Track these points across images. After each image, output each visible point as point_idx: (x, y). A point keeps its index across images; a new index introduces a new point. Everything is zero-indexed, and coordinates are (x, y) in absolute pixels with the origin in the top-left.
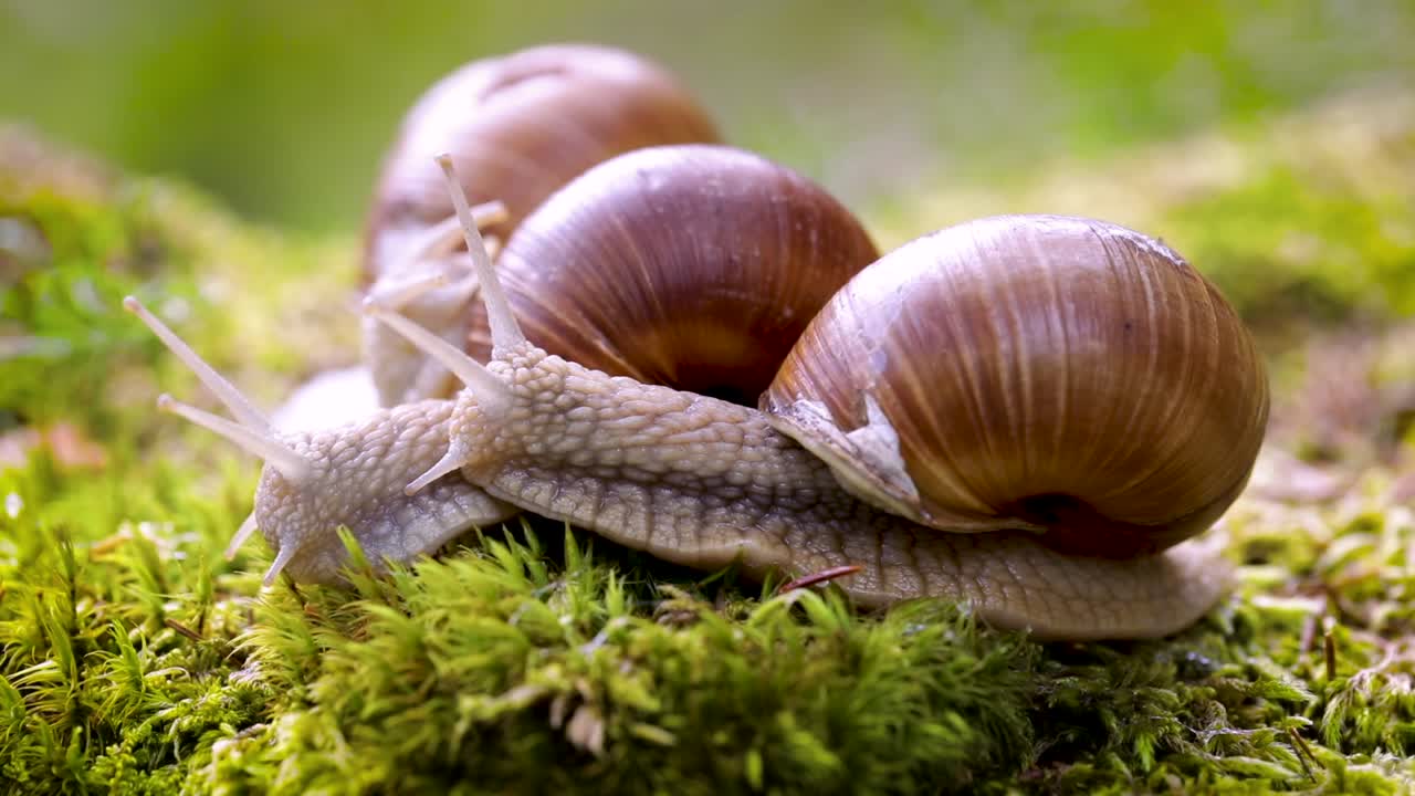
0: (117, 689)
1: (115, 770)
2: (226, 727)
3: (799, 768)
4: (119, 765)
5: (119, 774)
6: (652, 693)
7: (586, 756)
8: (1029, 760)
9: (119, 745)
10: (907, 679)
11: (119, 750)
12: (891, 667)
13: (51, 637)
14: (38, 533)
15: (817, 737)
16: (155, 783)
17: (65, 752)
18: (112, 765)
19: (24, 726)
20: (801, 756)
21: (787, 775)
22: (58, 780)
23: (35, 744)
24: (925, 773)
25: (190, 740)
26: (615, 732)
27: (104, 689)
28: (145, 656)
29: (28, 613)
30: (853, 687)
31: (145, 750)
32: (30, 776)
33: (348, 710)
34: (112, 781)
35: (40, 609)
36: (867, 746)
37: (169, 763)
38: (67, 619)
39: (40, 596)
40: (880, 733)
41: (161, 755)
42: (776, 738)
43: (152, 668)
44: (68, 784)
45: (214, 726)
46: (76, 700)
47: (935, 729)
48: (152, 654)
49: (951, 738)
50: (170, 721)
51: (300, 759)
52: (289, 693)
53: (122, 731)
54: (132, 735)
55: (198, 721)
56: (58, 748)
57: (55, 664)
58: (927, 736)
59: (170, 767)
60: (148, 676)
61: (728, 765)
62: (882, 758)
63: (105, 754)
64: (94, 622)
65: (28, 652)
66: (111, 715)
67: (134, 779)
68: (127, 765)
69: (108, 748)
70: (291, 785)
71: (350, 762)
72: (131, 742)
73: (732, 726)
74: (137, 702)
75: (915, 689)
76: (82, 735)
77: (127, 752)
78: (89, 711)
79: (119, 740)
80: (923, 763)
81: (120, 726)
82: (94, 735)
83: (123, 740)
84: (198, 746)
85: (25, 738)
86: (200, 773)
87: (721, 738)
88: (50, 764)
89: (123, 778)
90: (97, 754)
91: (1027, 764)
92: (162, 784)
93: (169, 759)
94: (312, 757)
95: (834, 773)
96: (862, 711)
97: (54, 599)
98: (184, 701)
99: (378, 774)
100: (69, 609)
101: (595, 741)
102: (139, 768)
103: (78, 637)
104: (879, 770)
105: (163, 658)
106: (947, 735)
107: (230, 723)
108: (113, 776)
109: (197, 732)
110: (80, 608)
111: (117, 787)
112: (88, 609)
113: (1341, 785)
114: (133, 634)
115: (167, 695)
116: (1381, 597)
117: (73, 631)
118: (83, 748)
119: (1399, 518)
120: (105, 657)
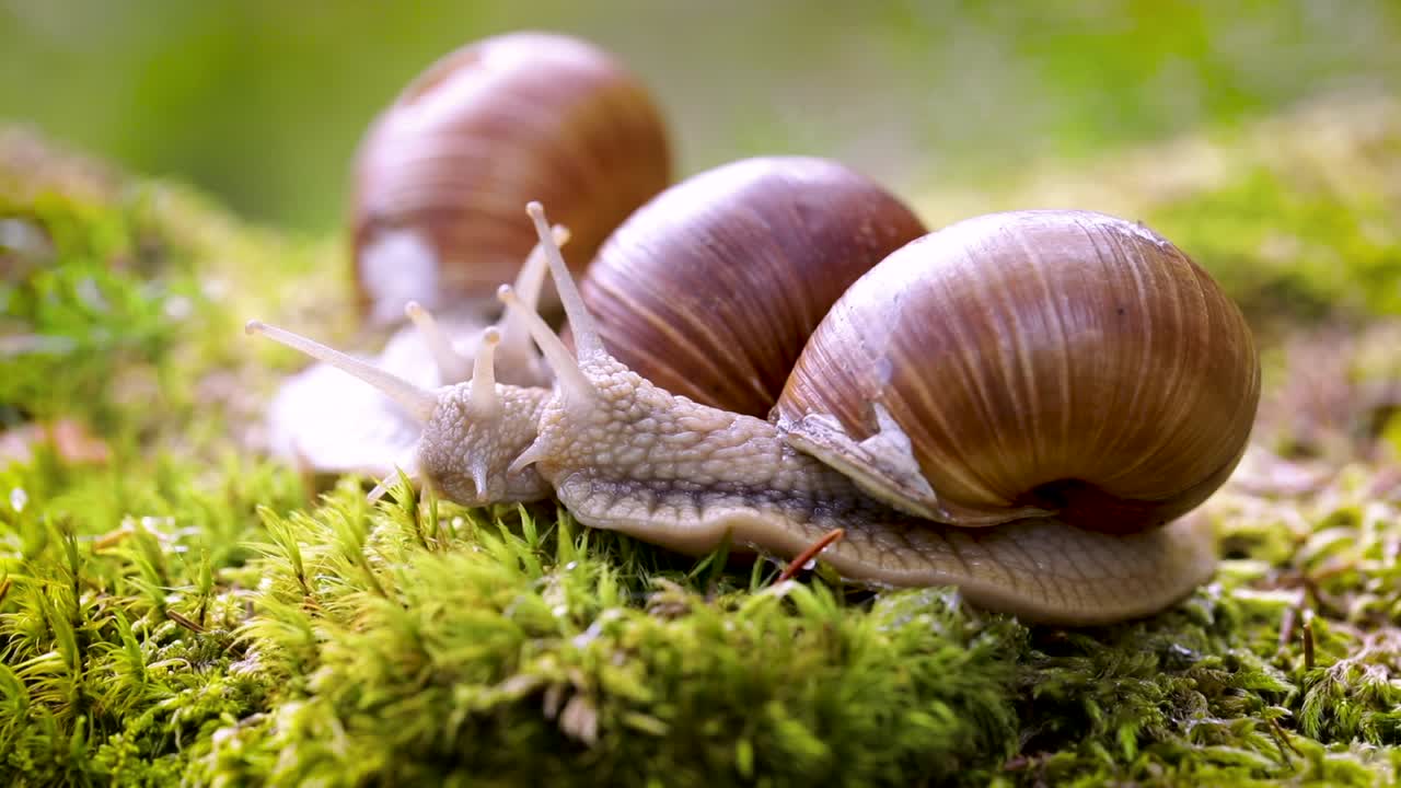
0: (120, 680)
1: (118, 759)
2: (226, 717)
3: (788, 757)
4: (122, 754)
5: (122, 762)
6: (644, 683)
7: (576, 745)
8: (1013, 748)
9: (122, 734)
10: (895, 669)
11: (122, 739)
12: (878, 657)
13: (55, 629)
14: (42, 526)
15: (806, 726)
16: (157, 772)
17: (69, 741)
18: (115, 754)
19: (28, 716)
20: (789, 746)
21: (777, 764)
22: (61, 769)
23: (40, 733)
24: (912, 761)
25: (191, 729)
26: (609, 722)
27: (107, 680)
28: (147, 648)
29: (33, 606)
30: (841, 677)
31: (147, 739)
32: (35, 765)
33: (346, 700)
34: (115, 770)
35: (44, 602)
36: (854, 736)
37: (171, 752)
38: (71, 611)
39: (44, 589)
40: (868, 723)
41: (163, 744)
42: (766, 727)
43: (154, 658)
44: (71, 772)
45: (215, 716)
46: (80, 690)
47: (921, 719)
48: (155, 645)
49: (937, 727)
50: (172, 711)
51: (300, 748)
52: (289, 683)
53: (124, 721)
54: (134, 725)
55: (200, 710)
56: (62, 737)
57: (59, 655)
58: (913, 726)
59: (172, 755)
60: (150, 667)
61: (718, 754)
62: (872, 746)
63: (108, 743)
64: (98, 614)
65: (32, 643)
66: (114, 705)
67: (136, 767)
68: (130, 754)
69: (111, 738)
70: (290, 774)
71: (348, 751)
72: (133, 731)
73: (722, 716)
74: (139, 692)
75: (902, 679)
76: (86, 725)
77: (129, 741)
78: (92, 701)
79: (122, 730)
81: (123, 716)
82: (97, 725)
83: (125, 729)
84: (199, 736)
85: (29, 728)
86: (201, 761)
87: (712, 727)
88: (54, 753)
89: (126, 767)
90: (99, 743)
91: (1011, 752)
92: (164, 772)
93: (171, 748)
94: (310, 746)
95: (822, 762)
96: (851, 700)
97: (58, 591)
98: (185, 691)
99: (376, 763)
100: (73, 601)
101: (589, 731)
102: (141, 756)
103: (82, 628)
104: (866, 759)
105: (165, 649)
106: (931, 725)
107: (231, 712)
108: (116, 765)
109: (198, 722)
110: (84, 600)
111: (120, 775)
112: (92, 601)
113: (1319, 774)
114: (135, 626)
115: (168, 686)
116: (1359, 589)
117: (77, 623)
118: (86, 738)
119: (1376, 512)
120: (108, 648)
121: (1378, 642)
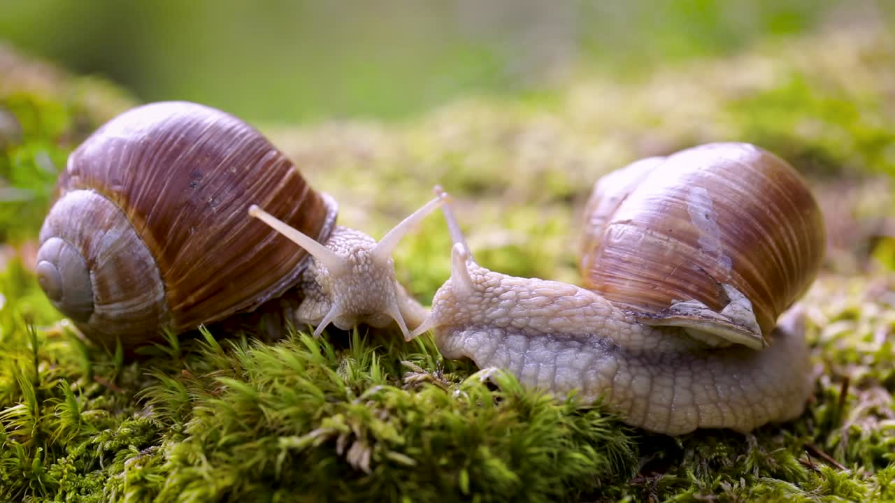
0: (64, 422)
1: (63, 474)
2: (132, 448)
3: (492, 481)
4: (66, 471)
5: (65, 477)
6: (399, 433)
7: (359, 472)
8: (636, 470)
9: (66, 457)
10: (560, 424)
11: (66, 461)
12: (550, 417)
13: (22, 387)
14: (13, 319)
15: (504, 461)
16: (88, 482)
17: (32, 462)
18: (61, 470)
19: (5, 445)
20: (494, 473)
21: (485, 485)
22: (26, 480)
23: (13, 456)
24: (570, 482)
25: (110, 455)
26: (377, 458)
27: (56, 422)
28: (81, 401)
29: (7, 372)
30: (526, 428)
31: (81, 461)
32: (10, 477)
33: (209, 440)
34: (61, 481)
35: (16, 371)
36: (535, 467)
37: (97, 469)
38: (33, 376)
39: (16, 361)
40: (544, 458)
41: (91, 463)
42: (478, 462)
43: (86, 408)
44: (33, 482)
45: (125, 447)
46: (38, 429)
47: (578, 456)
48: (86, 399)
49: (587, 461)
50: (97, 444)
51: (179, 472)
52: (172, 427)
53: (67, 449)
54: (74, 452)
55: (116, 443)
56: (27, 459)
57: (25, 407)
58: (572, 459)
59: (98, 471)
60: (82, 414)
61: (447, 478)
62: (546, 474)
63: (57, 463)
64: (49, 378)
65: (8, 397)
66: (60, 438)
67: (74, 479)
68: (70, 471)
69: (58, 460)
70: (174, 487)
71: (210, 474)
72: (73, 456)
73: (450, 453)
74: (77, 430)
75: (565, 430)
76: (42, 453)
77: (70, 463)
78: (47, 436)
79: (66, 455)
80: (571, 477)
81: (66, 446)
82: (49, 450)
83: (68, 455)
84: (115, 460)
85: (6, 453)
86: (116, 477)
87: (444, 461)
88: (22, 470)
89: (68, 479)
90: (52, 463)
91: (635, 474)
92: (92, 483)
93: (96, 466)
94: (186, 470)
95: (514, 483)
96: (531, 445)
97: (25, 363)
98: (106, 430)
99: (228, 481)
100: (34, 371)
101: (365, 464)
102: (77, 473)
103: (40, 388)
104: (542, 482)
105: (93, 402)
106: (584, 460)
107: (135, 445)
108: (62, 478)
109: (115, 450)
110: (41, 369)
111: (64, 485)
112: (47, 370)
113: (832, 489)
114: (74, 386)
115: (95, 426)
116: (859, 363)
117: (37, 384)
118: (42, 459)
119: (870, 310)
120: (57, 402)
121: (870, 398)
